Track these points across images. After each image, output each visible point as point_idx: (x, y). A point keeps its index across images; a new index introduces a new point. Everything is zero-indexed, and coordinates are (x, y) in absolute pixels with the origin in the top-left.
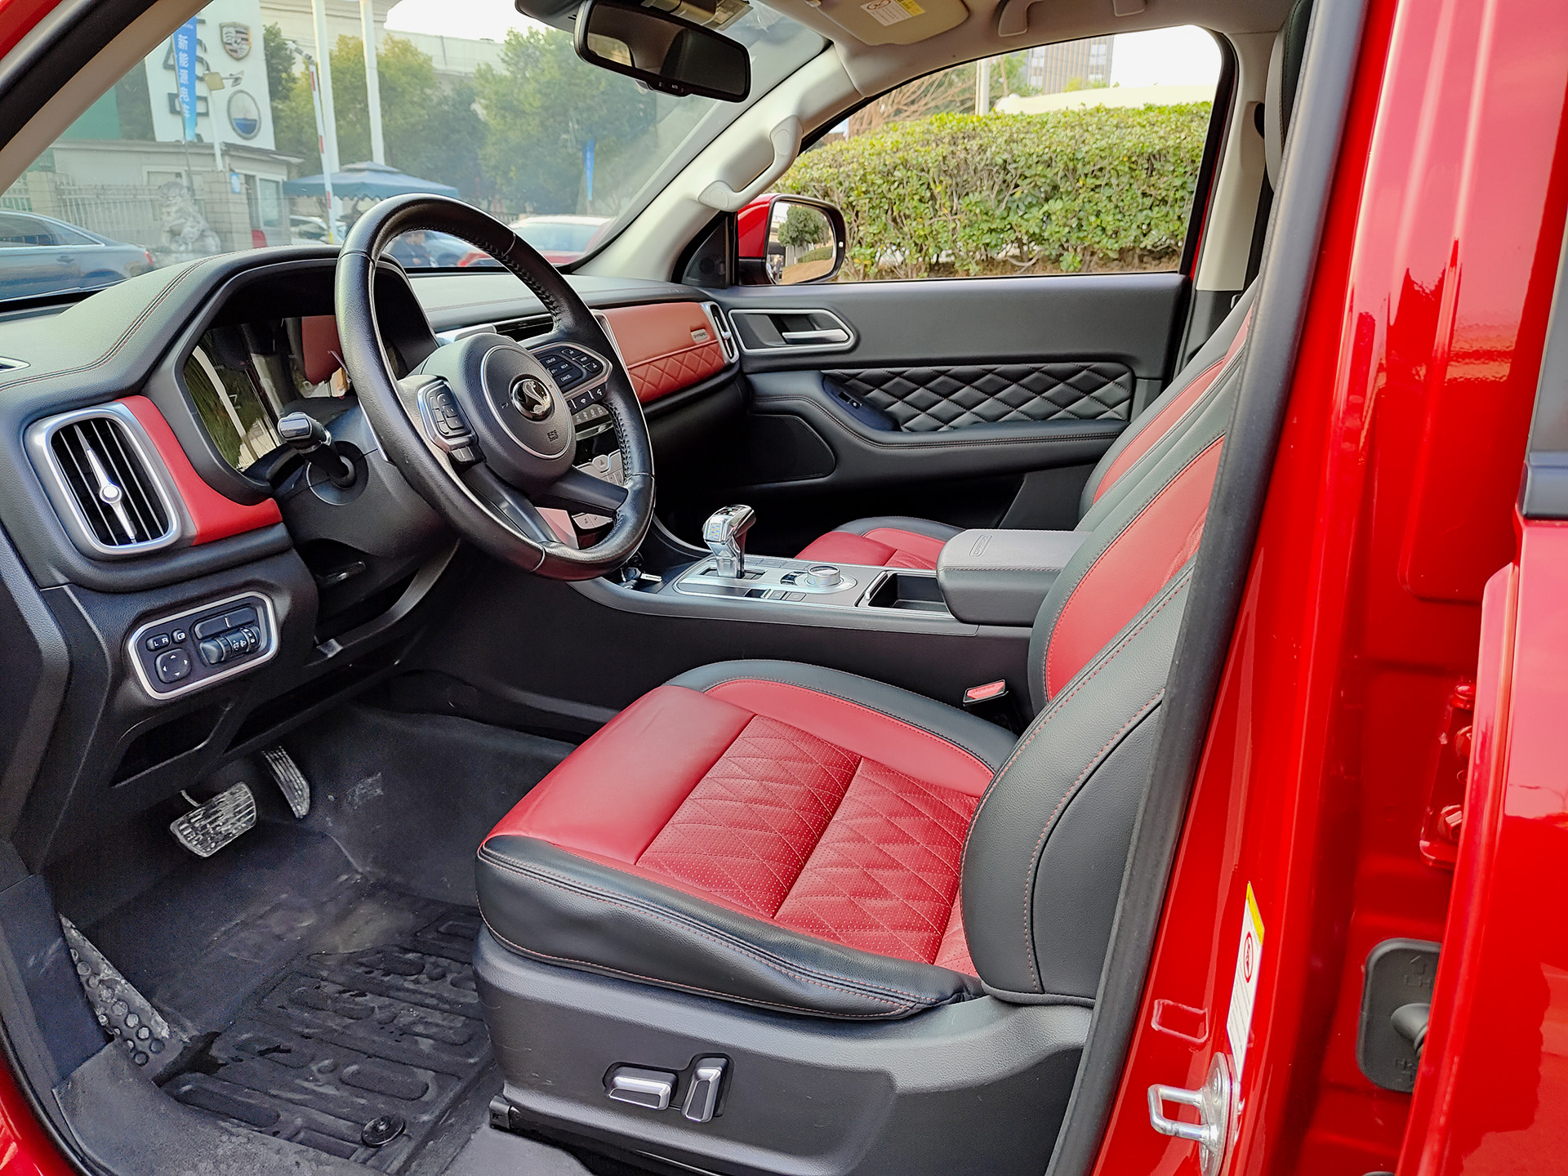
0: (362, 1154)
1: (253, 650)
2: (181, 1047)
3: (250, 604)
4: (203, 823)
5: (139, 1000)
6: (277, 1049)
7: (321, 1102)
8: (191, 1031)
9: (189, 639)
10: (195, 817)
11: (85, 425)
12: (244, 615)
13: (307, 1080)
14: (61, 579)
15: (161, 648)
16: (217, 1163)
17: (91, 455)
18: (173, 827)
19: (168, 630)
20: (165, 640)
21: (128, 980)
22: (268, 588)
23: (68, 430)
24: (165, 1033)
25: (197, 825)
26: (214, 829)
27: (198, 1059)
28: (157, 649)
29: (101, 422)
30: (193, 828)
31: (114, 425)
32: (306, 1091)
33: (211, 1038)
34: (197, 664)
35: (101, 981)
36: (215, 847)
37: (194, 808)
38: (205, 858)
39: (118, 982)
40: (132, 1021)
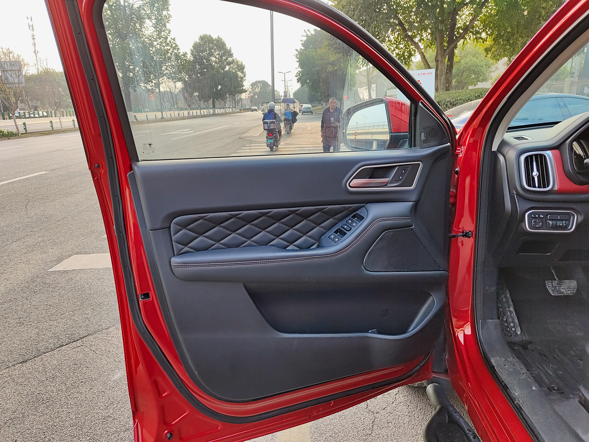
0: (546, 389)
1: (565, 228)
2: (521, 339)
3: (569, 215)
4: (556, 285)
5: (516, 321)
6: (545, 356)
7: (546, 374)
8: (526, 338)
9: (544, 218)
10: (555, 282)
11: (536, 156)
12: (566, 217)
13: (546, 366)
14: (515, 193)
15: (535, 218)
16: (506, 360)
17: (534, 163)
18: (546, 282)
19: (539, 214)
20: (537, 216)
21: (516, 314)
22: (577, 212)
23: (531, 156)
24: (519, 333)
25: (554, 285)
26: (559, 289)
27: (524, 345)
28: (533, 217)
29: (541, 155)
30: (552, 285)
31: (545, 156)
32: (544, 368)
33: (530, 343)
34: (545, 226)
35: (509, 310)
36: (557, 294)
37: (555, 280)
38: (552, 296)
39: (513, 313)
40: (512, 325)
